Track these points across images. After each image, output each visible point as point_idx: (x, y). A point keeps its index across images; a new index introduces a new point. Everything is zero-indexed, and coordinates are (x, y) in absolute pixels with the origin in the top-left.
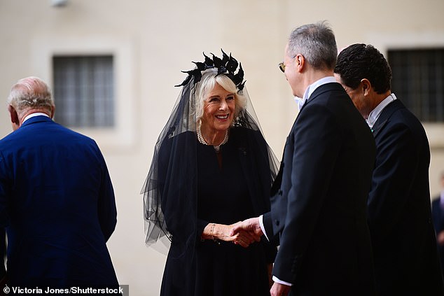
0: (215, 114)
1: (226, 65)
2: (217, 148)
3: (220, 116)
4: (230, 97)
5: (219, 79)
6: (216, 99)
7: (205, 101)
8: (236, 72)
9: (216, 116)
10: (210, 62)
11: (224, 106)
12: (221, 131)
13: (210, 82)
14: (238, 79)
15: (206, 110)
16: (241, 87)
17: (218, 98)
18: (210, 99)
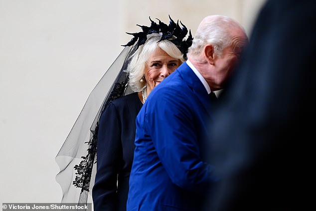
1: (173, 32)
17: (160, 63)
18: (152, 64)
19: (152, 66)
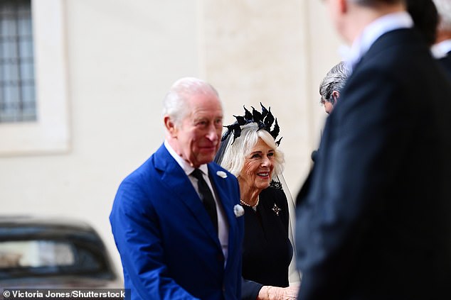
1: (264, 120)
3: (261, 173)
5: (262, 134)
6: (257, 155)
7: (246, 158)
9: (258, 174)
10: (250, 117)
17: (260, 154)
18: (252, 156)
19: (252, 158)
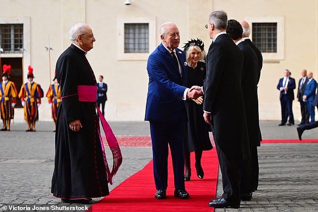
0: (193, 58)
1: (198, 43)
2: (194, 68)
3: (195, 58)
4: (198, 53)
5: (195, 47)
6: (194, 53)
7: (190, 54)
8: (202, 45)
10: (192, 41)
11: (196, 55)
12: (195, 63)
13: (192, 48)
14: (202, 48)
15: (190, 56)
16: (203, 49)
